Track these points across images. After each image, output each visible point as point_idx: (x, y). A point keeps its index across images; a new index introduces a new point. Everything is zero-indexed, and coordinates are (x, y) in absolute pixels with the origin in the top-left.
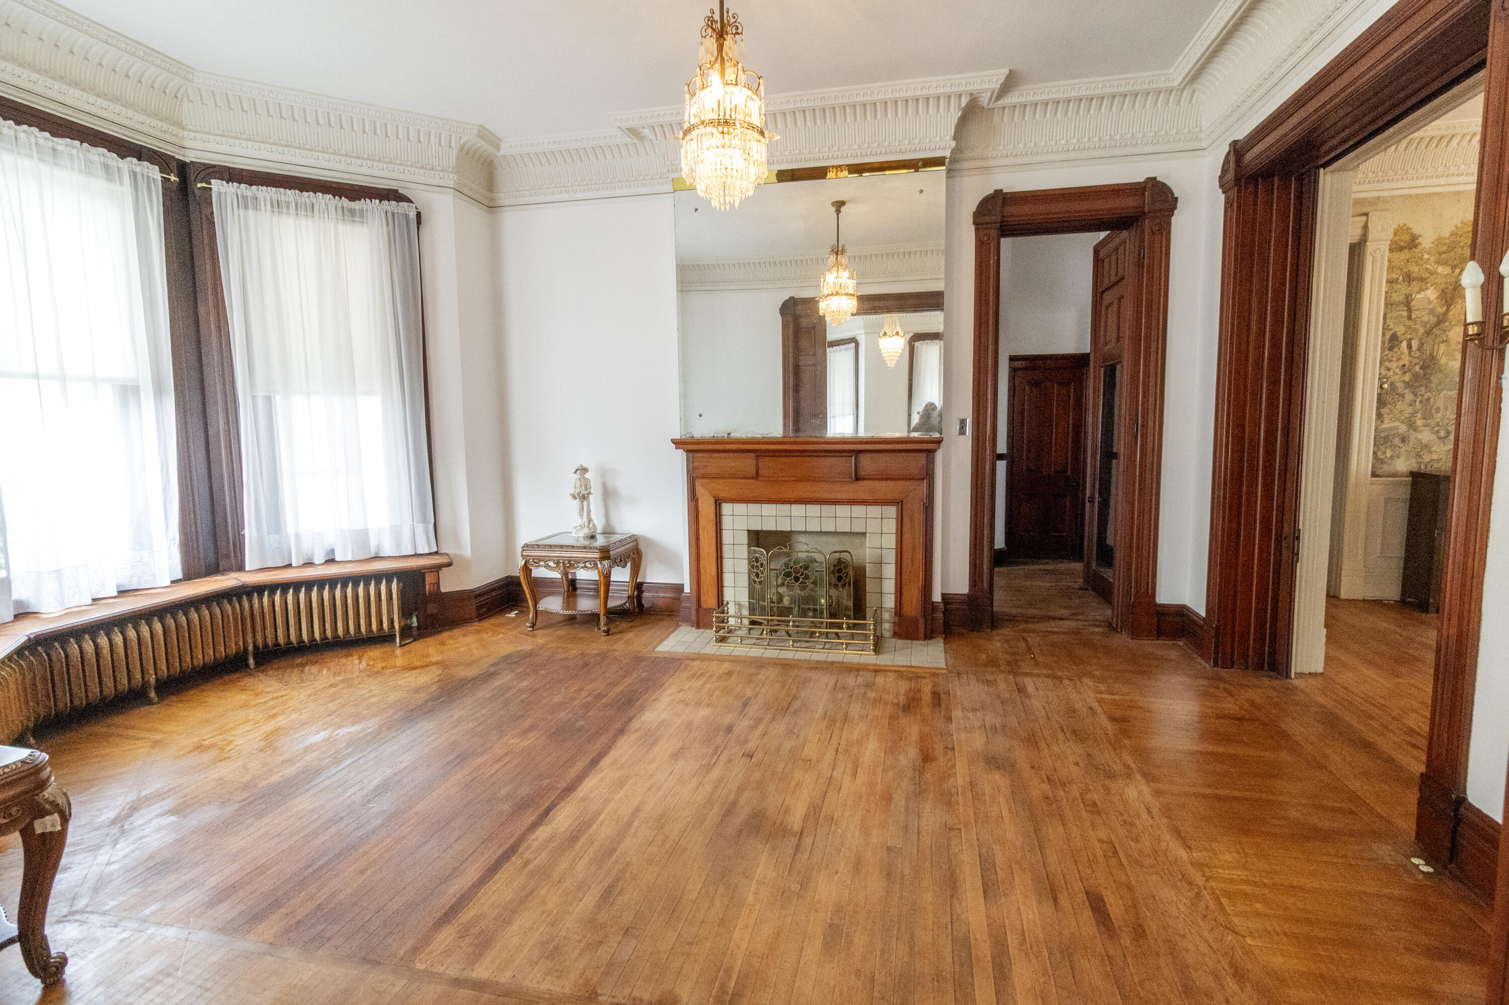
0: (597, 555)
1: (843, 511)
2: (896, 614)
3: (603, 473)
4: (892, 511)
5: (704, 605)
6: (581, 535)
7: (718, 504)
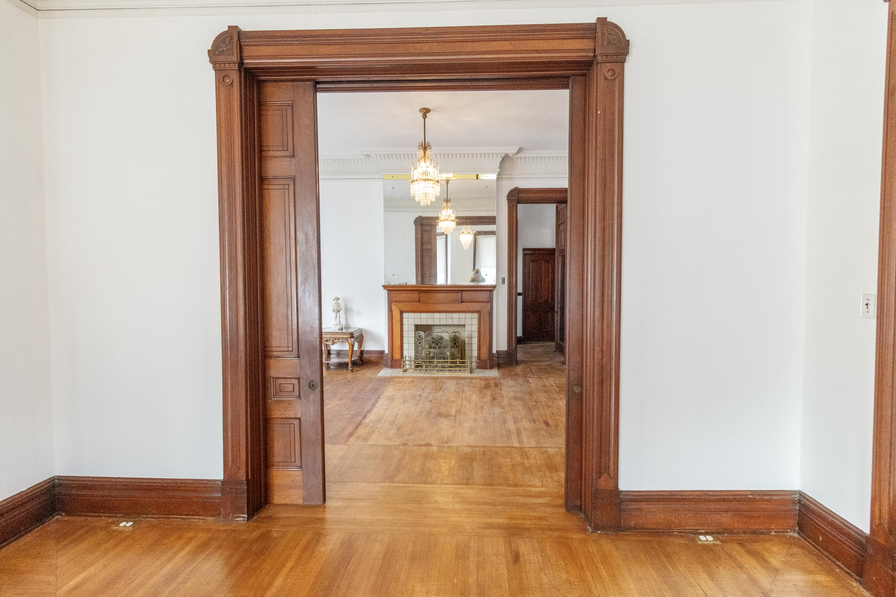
0: (349, 336)
1: (456, 315)
2: (478, 358)
3: (345, 301)
4: (476, 315)
5: (395, 358)
6: (337, 328)
7: (402, 313)
